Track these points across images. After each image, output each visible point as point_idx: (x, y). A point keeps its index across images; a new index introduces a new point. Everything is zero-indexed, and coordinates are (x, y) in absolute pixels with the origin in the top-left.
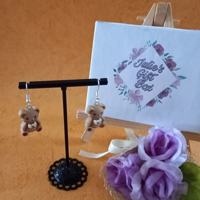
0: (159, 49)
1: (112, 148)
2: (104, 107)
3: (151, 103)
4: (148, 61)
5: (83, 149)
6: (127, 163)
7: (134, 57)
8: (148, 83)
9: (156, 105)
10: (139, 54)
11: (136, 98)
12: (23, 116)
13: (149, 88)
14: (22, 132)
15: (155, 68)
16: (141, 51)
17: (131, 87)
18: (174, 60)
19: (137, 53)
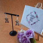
0: (35, 13)
3: (32, 24)
4: (33, 15)
11: (29, 23)
13: (32, 21)
14: (5, 22)
18: (38, 16)
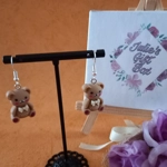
0: (154, 32)
1: (113, 135)
2: (102, 86)
3: (151, 87)
4: (144, 44)
5: (84, 142)
6: (132, 150)
7: (129, 42)
8: (146, 66)
9: (156, 88)
10: (134, 38)
11: (134, 83)
12: (11, 96)
13: (147, 72)
14: (12, 117)
15: (151, 50)
16: (136, 34)
17: (129, 72)
19: (132, 37)
